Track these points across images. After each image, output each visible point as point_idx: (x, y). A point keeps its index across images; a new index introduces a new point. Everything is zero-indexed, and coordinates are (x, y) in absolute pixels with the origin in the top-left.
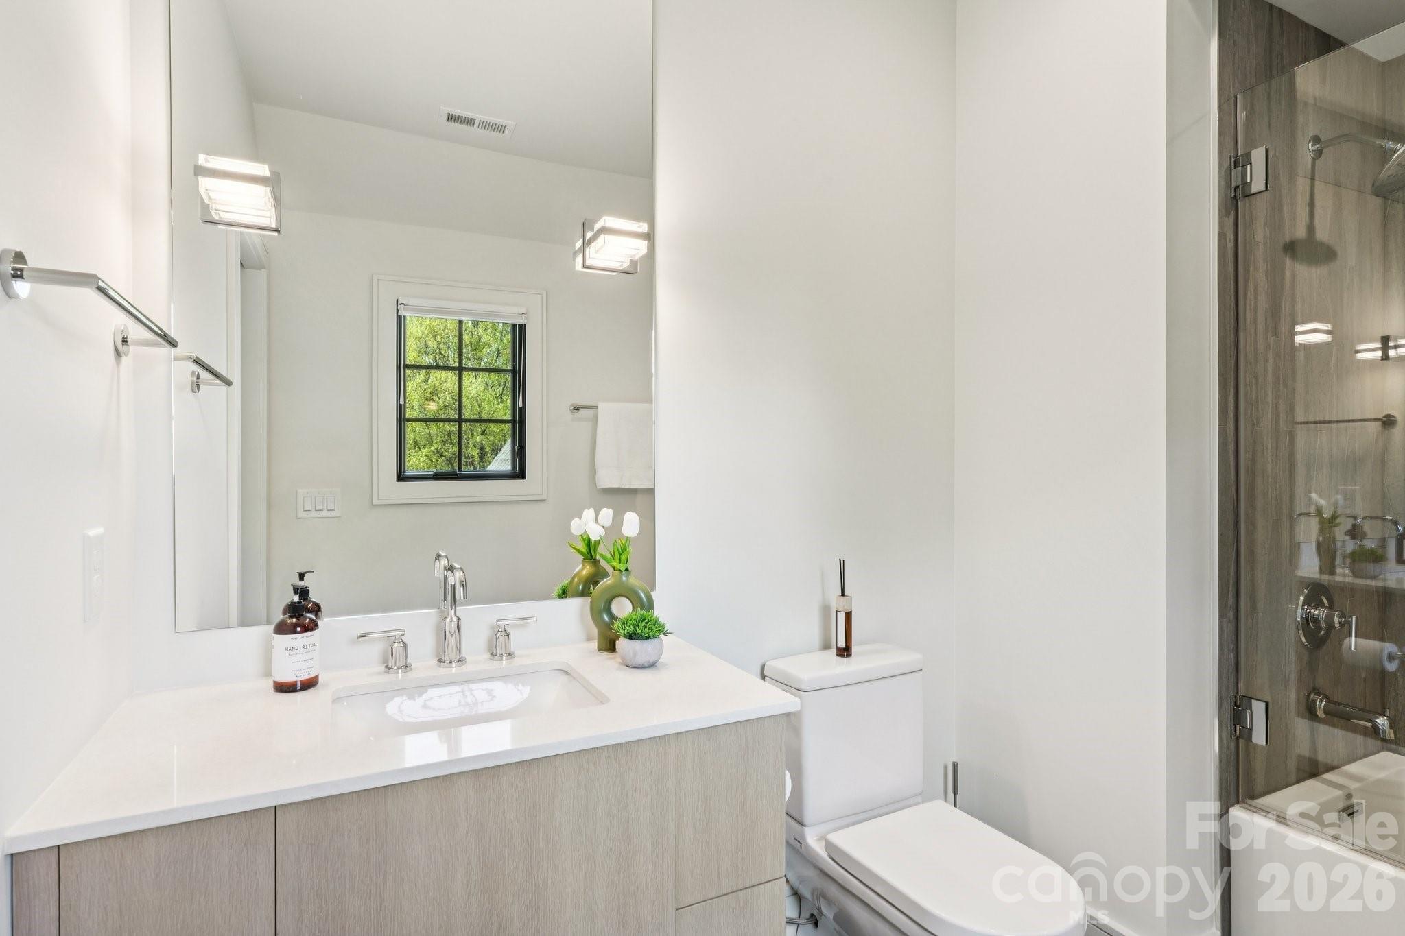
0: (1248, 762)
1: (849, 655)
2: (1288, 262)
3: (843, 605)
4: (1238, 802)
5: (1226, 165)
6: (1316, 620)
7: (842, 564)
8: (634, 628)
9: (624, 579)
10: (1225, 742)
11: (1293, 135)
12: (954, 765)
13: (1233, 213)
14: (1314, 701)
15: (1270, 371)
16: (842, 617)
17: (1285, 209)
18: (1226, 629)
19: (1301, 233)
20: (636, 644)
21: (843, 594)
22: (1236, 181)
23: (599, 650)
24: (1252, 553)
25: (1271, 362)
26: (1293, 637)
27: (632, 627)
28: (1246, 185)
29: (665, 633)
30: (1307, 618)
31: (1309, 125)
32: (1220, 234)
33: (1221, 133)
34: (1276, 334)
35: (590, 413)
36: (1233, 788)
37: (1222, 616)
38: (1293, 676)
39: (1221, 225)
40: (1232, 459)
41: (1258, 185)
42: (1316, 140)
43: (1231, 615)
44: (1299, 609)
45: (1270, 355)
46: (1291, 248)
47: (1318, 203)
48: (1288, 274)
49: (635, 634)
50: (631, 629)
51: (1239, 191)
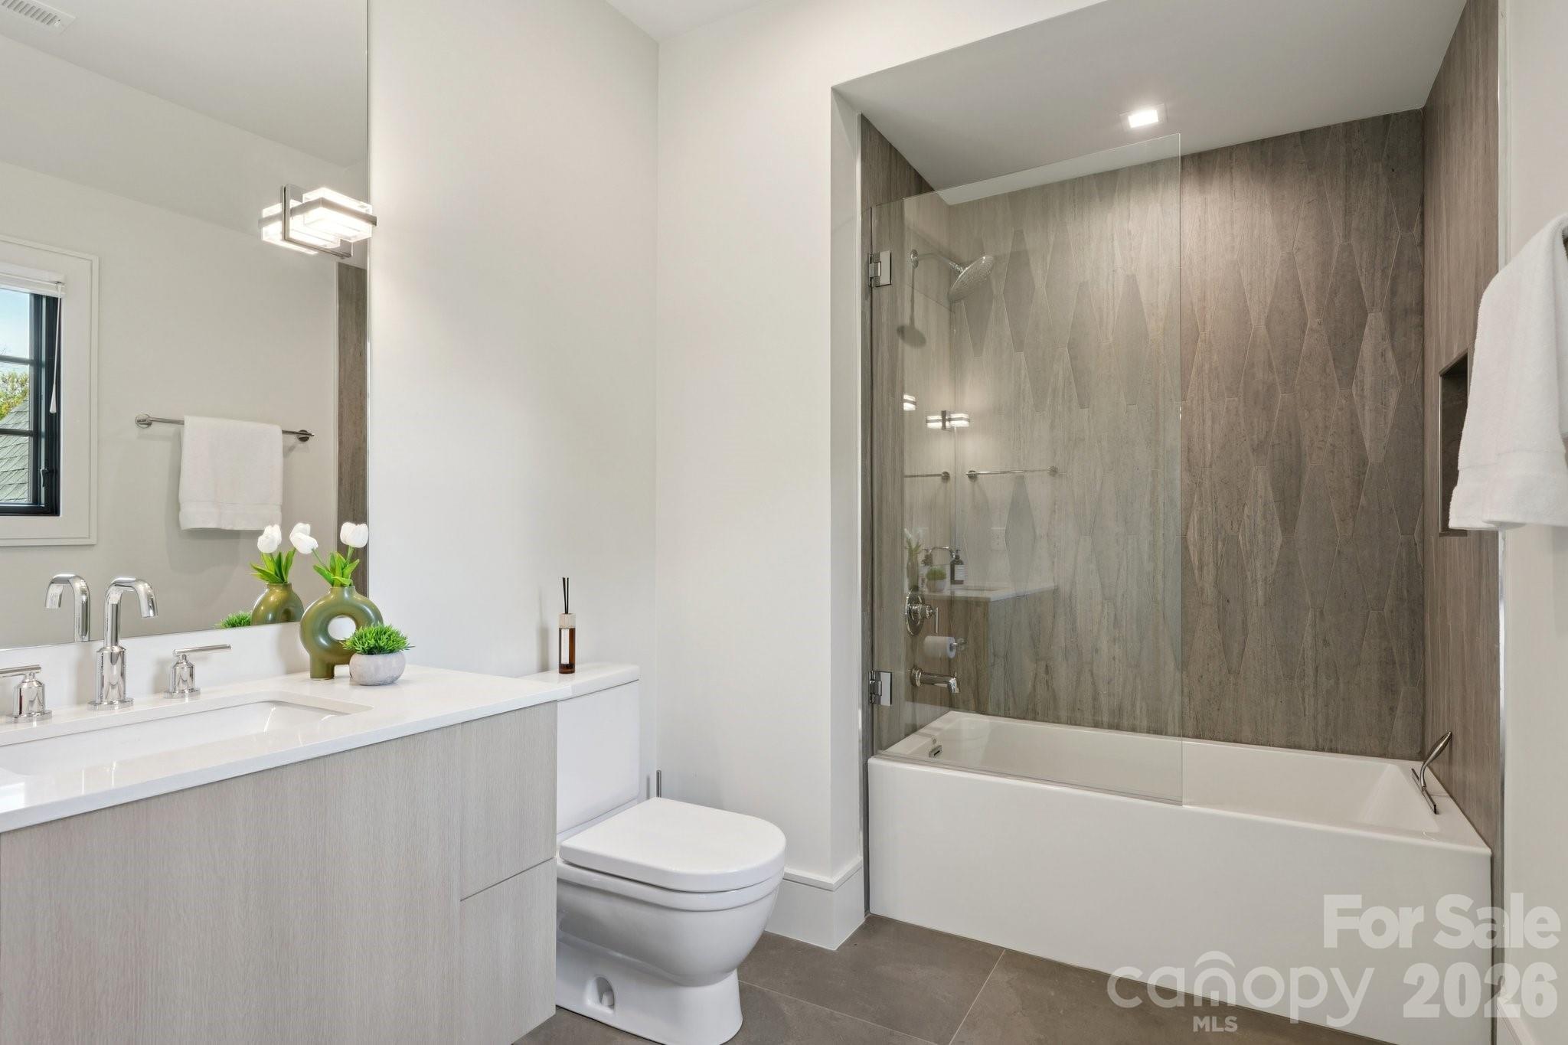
0: (879, 722)
1: (573, 672)
2: (900, 341)
3: (568, 622)
4: (873, 755)
5: (866, 259)
6: (915, 613)
7: (565, 582)
8: (376, 640)
9: (346, 595)
10: (865, 708)
11: (902, 246)
12: (658, 773)
13: (869, 297)
14: (915, 675)
15: (890, 423)
16: (566, 634)
17: (899, 301)
18: (866, 622)
19: (907, 321)
20: (378, 659)
21: (567, 612)
22: (872, 273)
23: (313, 677)
24: (880, 563)
25: (891, 416)
26: (904, 626)
27: (373, 640)
28: (877, 278)
29: (407, 648)
30: (910, 611)
31: (911, 244)
32: (862, 312)
33: (863, 234)
34: (893, 395)
35: (170, 429)
36: (870, 742)
37: (863, 610)
38: (903, 657)
39: (863, 306)
40: (869, 488)
41: (885, 279)
42: (915, 253)
43: (869, 608)
44: (907, 605)
45: (890, 409)
46: (901, 331)
47: (916, 300)
48: (900, 350)
49: (377, 648)
50: (372, 642)
51: (873, 281)
